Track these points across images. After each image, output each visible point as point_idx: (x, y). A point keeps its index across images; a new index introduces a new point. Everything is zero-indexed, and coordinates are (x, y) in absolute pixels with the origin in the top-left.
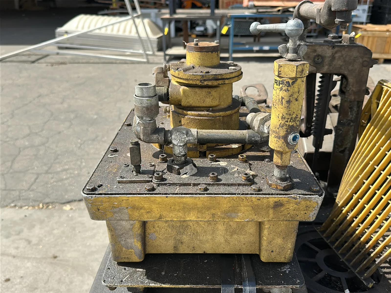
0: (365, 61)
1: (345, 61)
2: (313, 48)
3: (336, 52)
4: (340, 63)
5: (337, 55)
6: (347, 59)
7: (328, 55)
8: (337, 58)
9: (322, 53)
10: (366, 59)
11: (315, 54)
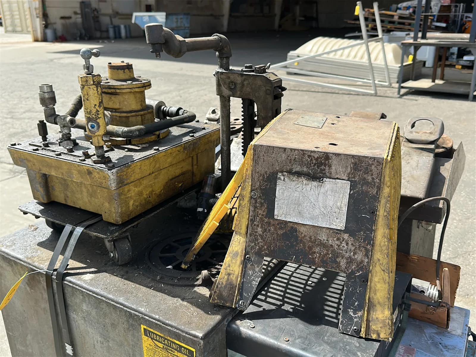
0: (268, 89)
1: (252, 88)
2: (227, 75)
3: (244, 80)
4: (248, 89)
5: (245, 83)
6: (253, 86)
7: (239, 82)
8: (245, 85)
9: (234, 80)
10: (269, 88)
11: (229, 81)
